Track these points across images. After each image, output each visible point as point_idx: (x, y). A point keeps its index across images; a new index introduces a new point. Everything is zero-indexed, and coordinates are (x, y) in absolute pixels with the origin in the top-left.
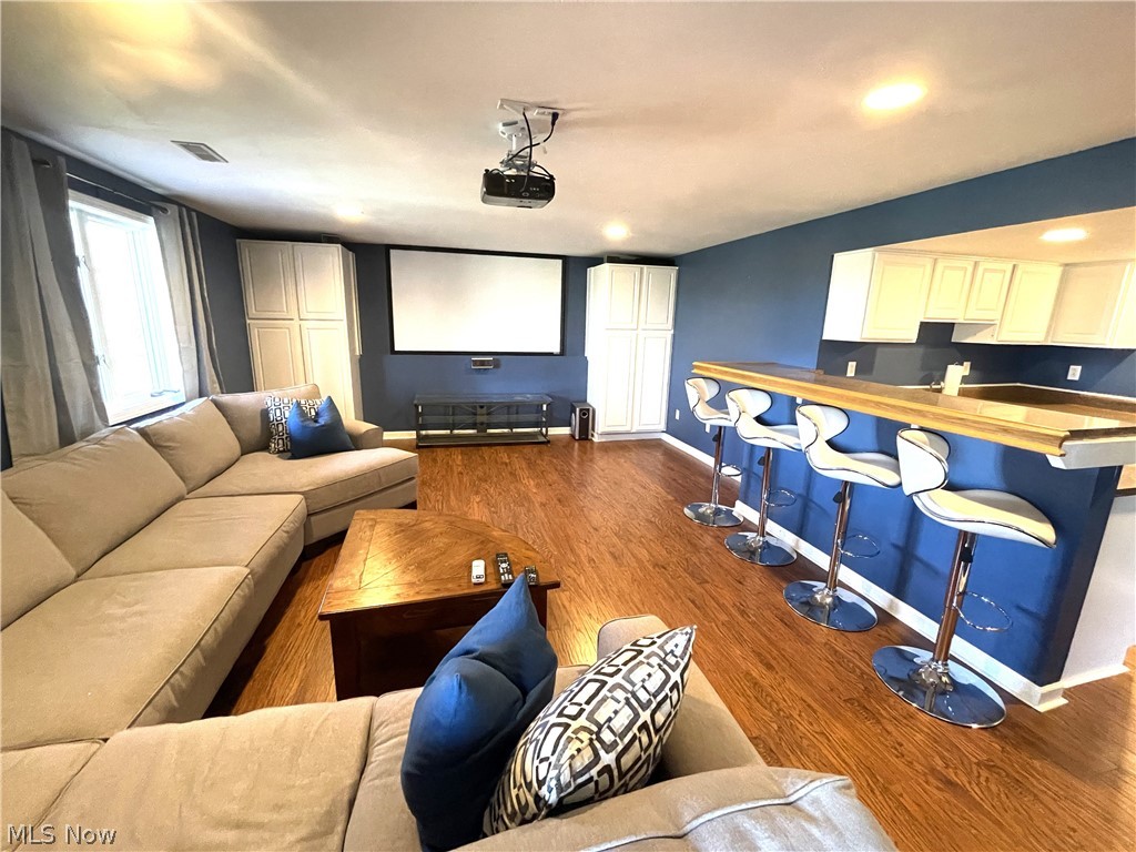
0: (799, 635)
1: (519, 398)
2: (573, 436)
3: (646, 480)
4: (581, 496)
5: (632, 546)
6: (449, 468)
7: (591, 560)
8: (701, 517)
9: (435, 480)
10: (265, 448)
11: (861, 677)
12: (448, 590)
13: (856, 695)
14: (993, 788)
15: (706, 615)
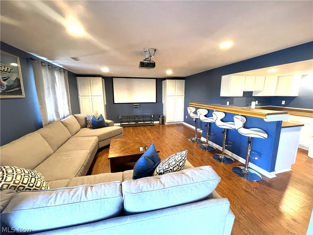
0: (215, 165)
1: (146, 114)
2: (160, 123)
3: (179, 133)
4: (163, 137)
5: (176, 148)
6: (129, 132)
7: (166, 151)
8: (193, 141)
9: (126, 134)
10: (86, 127)
11: (229, 172)
12: (135, 153)
13: (228, 176)
14: (256, 192)
15: (193, 161)
